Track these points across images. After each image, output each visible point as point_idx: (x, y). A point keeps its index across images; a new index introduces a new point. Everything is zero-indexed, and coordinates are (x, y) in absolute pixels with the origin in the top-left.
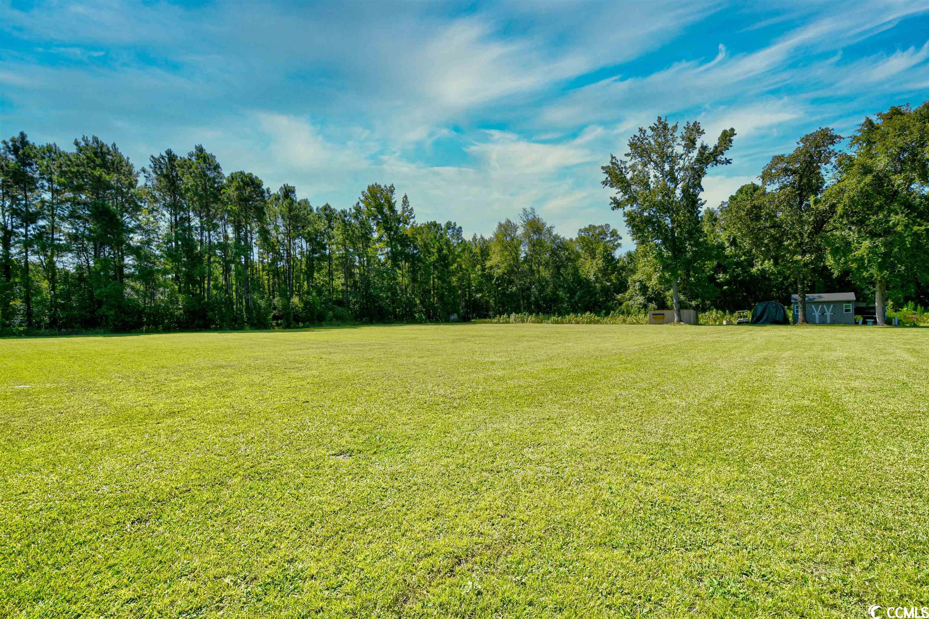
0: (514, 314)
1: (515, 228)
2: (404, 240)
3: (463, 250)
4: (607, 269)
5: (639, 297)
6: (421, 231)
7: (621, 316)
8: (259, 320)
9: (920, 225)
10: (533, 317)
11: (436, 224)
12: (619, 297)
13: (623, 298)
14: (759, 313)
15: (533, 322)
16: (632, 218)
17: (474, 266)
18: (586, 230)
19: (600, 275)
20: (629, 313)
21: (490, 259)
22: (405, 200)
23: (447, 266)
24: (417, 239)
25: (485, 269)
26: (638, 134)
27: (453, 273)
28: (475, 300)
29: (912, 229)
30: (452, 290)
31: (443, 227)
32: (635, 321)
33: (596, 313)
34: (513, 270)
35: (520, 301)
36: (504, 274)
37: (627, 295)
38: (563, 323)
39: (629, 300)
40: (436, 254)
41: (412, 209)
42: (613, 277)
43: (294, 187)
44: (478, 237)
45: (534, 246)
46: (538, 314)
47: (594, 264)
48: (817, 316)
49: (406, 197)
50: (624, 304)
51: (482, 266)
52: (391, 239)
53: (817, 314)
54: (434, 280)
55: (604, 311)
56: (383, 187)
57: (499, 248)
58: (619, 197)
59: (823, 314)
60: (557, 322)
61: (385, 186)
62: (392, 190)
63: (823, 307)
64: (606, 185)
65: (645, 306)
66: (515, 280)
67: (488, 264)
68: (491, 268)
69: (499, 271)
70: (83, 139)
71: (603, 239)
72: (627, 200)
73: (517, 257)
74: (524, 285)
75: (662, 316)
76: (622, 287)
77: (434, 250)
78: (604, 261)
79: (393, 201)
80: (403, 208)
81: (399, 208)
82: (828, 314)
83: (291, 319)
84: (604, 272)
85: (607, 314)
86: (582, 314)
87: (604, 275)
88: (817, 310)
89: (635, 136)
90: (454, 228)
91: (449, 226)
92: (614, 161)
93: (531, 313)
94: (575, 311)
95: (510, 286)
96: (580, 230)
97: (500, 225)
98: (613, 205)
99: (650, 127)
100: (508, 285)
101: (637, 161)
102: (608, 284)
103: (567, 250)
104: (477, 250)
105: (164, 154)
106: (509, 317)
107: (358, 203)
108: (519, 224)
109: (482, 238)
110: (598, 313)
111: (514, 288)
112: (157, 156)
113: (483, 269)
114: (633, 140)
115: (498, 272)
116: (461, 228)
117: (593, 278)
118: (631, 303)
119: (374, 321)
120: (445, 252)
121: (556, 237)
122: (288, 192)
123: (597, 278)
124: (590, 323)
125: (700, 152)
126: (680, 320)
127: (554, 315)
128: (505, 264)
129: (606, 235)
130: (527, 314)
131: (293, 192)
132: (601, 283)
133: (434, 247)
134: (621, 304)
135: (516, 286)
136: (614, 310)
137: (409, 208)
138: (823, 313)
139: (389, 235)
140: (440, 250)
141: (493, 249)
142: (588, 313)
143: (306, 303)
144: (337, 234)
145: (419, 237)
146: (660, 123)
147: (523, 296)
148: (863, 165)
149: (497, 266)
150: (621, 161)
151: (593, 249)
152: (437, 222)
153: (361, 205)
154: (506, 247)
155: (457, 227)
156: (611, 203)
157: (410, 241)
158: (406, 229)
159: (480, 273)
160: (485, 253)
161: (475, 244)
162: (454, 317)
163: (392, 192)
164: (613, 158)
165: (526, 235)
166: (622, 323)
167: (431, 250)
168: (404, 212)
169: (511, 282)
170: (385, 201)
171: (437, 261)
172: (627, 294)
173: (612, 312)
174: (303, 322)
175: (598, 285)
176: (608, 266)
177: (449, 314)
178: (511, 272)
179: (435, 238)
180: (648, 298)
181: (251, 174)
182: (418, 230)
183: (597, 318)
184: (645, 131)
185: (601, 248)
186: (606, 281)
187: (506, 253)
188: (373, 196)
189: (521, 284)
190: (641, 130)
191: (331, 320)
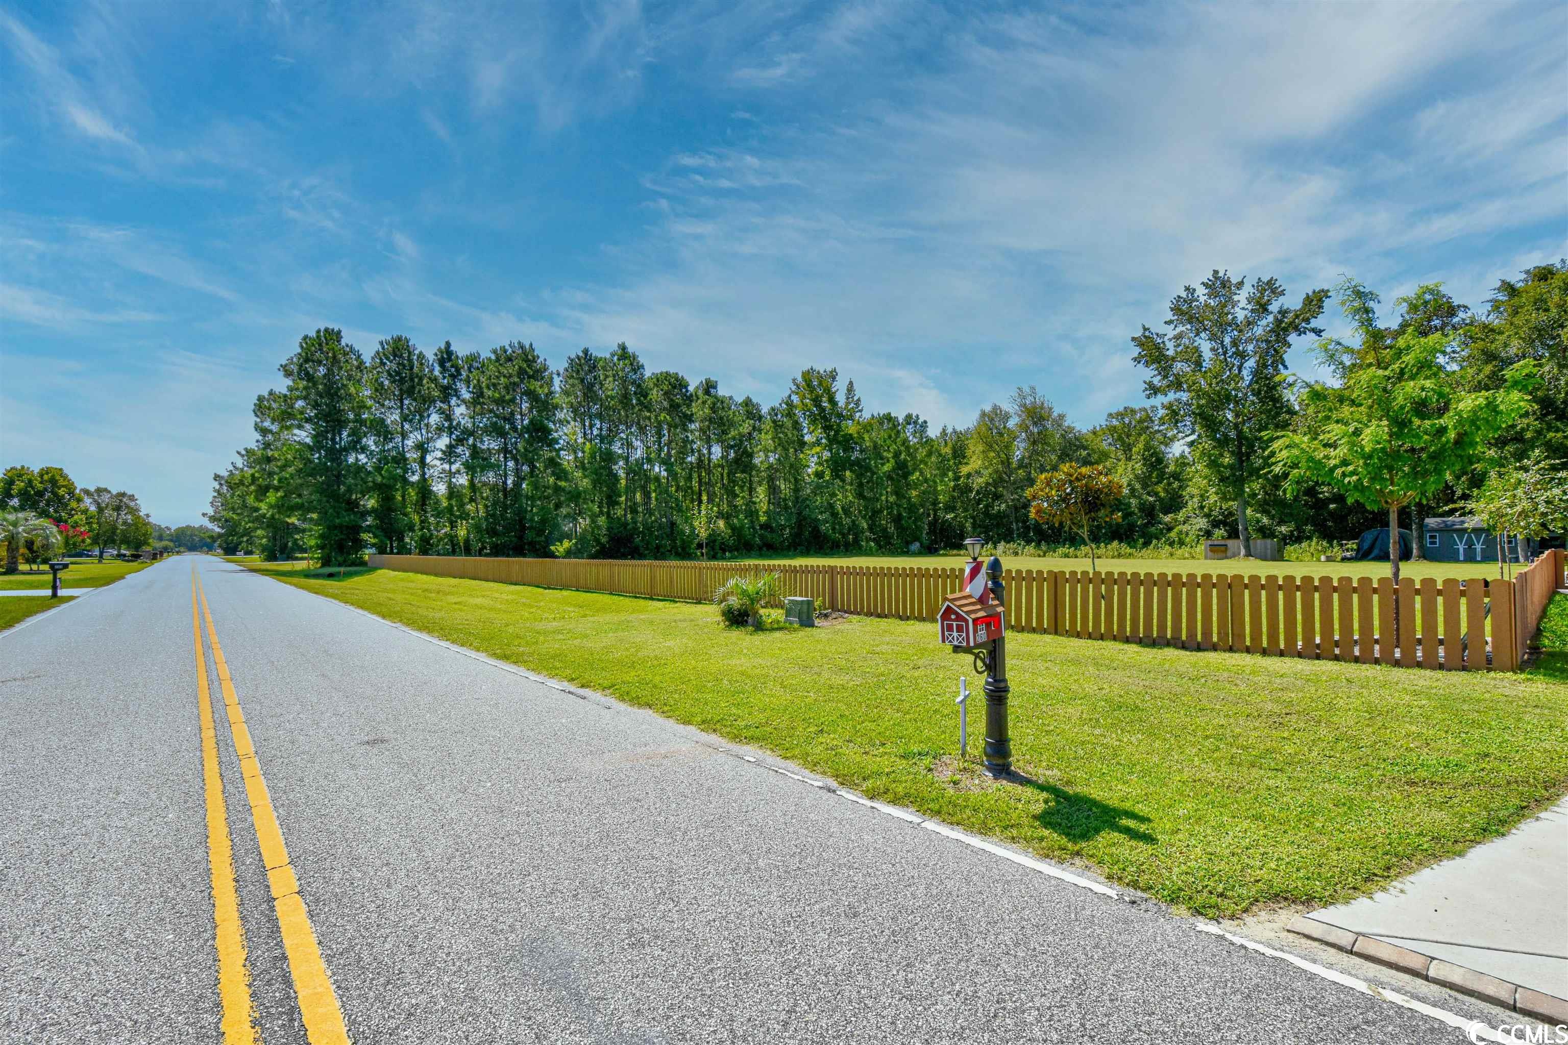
0: (1003, 543)
1: (1007, 417)
2: (847, 442)
3: (930, 454)
4: (1150, 476)
5: (1199, 520)
6: (869, 428)
7: (1167, 547)
8: (683, 549)
9: (1557, 431)
10: (1030, 549)
11: (891, 418)
12: (1167, 519)
13: (1176, 520)
14: (1366, 546)
15: (1031, 555)
16: (1174, 411)
17: (944, 474)
18: (1120, 415)
19: (1138, 486)
20: (1182, 543)
21: (967, 464)
22: (850, 389)
23: (906, 476)
24: (863, 439)
25: (960, 477)
26: (1184, 295)
27: (916, 486)
28: (945, 522)
29: (1545, 437)
30: (912, 508)
31: (901, 421)
32: (1187, 555)
33: (1129, 544)
34: (1002, 480)
35: (1011, 523)
36: (988, 484)
37: (1181, 516)
38: (1076, 557)
39: (1184, 523)
40: (892, 461)
41: (859, 400)
42: (1159, 488)
43: (716, 382)
44: (949, 430)
45: (1034, 443)
46: (1038, 545)
47: (1129, 469)
48: (1461, 551)
49: (851, 383)
50: (1176, 530)
51: (955, 473)
52: (832, 441)
53: (1461, 548)
54: (887, 496)
55: (1141, 541)
56: (822, 372)
57: (980, 448)
58: (1156, 381)
59: (1470, 547)
60: (1067, 556)
61: (825, 371)
62: (833, 375)
63: (1470, 537)
64: (1139, 362)
65: (1208, 534)
66: (1005, 493)
67: (965, 470)
68: (969, 475)
69: (980, 480)
70: (510, 345)
71: (1147, 428)
72: (1168, 386)
73: (1008, 459)
74: (1018, 500)
75: (1223, 548)
76: (1174, 503)
77: (890, 455)
78: (1144, 465)
79: (833, 390)
80: (848, 398)
81: (841, 398)
82: (1478, 547)
83: (717, 548)
84: (1145, 481)
85: (1146, 544)
86: (1106, 544)
87: (1145, 486)
88: (1461, 542)
89: (1179, 297)
90: (915, 423)
91: (909, 419)
92: (1147, 334)
93: (1028, 542)
94: (1096, 539)
95: (997, 503)
96: (1110, 415)
97: (983, 414)
98: (1148, 392)
99: (1203, 283)
100: (994, 500)
101: (1184, 329)
102: (1151, 499)
103: (1085, 448)
104: (947, 451)
105: (581, 354)
106: (995, 548)
107: (790, 396)
108: (1011, 411)
109: (955, 431)
110: (1131, 542)
111: (1003, 506)
112: (573, 356)
113: (957, 478)
114: (1178, 301)
115: (979, 482)
116: (925, 422)
117: (1126, 491)
118: (1185, 528)
119: (812, 552)
120: (903, 456)
121: (1070, 429)
122: (709, 387)
123: (1133, 490)
124: (1120, 556)
125: (1276, 319)
126: (1249, 554)
127: (1064, 544)
128: (990, 470)
129: (1153, 422)
130: (1023, 543)
131: (715, 387)
132: (1139, 497)
133: (888, 451)
134: (1170, 529)
135: (1006, 502)
136: (1158, 539)
137: (856, 398)
138: (1470, 545)
139: (828, 435)
140: (897, 455)
141: (973, 449)
142: (1115, 543)
143: (733, 528)
144: (766, 439)
145: (866, 437)
146: (1217, 278)
147: (1016, 517)
148: (1483, 350)
149: (978, 473)
150: (1157, 335)
151: (1129, 444)
152: (893, 415)
153: (795, 398)
154: (991, 446)
155: (920, 421)
156: (1146, 389)
157: (856, 443)
158: (851, 428)
159: (952, 484)
160: (959, 453)
161: (945, 440)
162: (915, 546)
163: (834, 378)
164: (1145, 329)
165: (1024, 427)
166: (1166, 558)
167: (885, 454)
168: (848, 403)
169: (997, 497)
170: (824, 391)
171: (894, 469)
172: (1181, 514)
173: (1154, 542)
174: (730, 552)
175: (1133, 501)
176: (1151, 473)
177: (908, 543)
178: (998, 481)
179: (890, 437)
180: (1214, 520)
181: (677, 374)
182: (867, 427)
183: (1129, 550)
184: (1194, 290)
185: (1141, 445)
186: (1149, 494)
187: (992, 454)
188: (808, 385)
189: (1013, 500)
190: (1187, 289)
191: (760, 549)
